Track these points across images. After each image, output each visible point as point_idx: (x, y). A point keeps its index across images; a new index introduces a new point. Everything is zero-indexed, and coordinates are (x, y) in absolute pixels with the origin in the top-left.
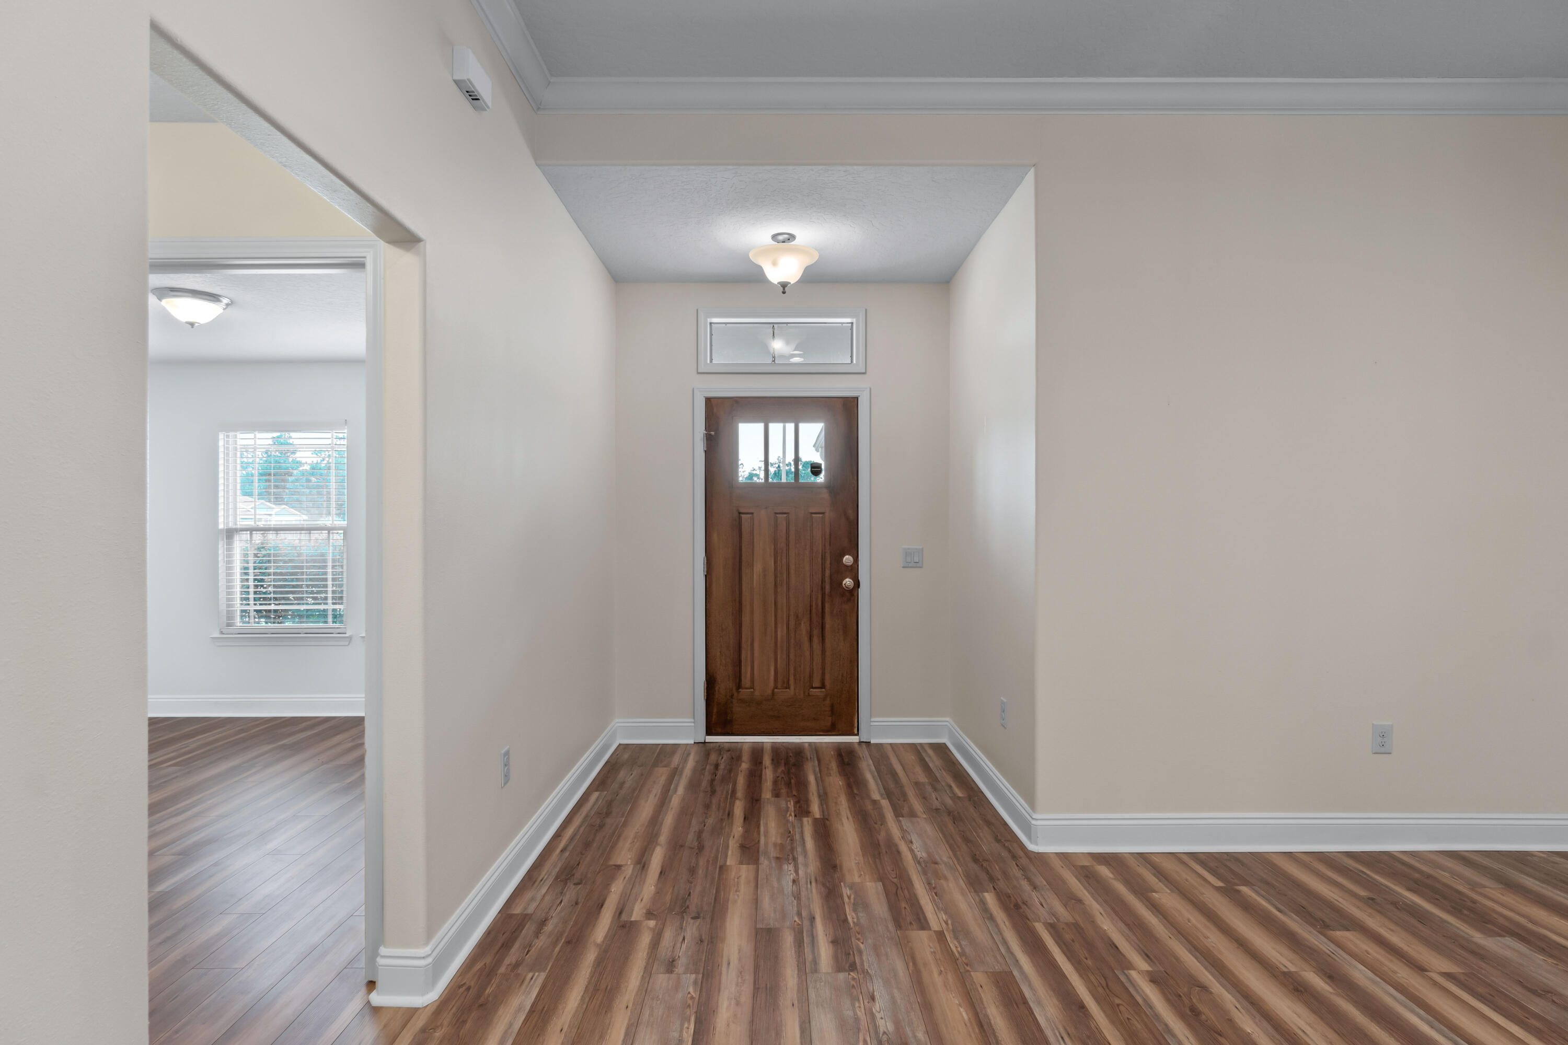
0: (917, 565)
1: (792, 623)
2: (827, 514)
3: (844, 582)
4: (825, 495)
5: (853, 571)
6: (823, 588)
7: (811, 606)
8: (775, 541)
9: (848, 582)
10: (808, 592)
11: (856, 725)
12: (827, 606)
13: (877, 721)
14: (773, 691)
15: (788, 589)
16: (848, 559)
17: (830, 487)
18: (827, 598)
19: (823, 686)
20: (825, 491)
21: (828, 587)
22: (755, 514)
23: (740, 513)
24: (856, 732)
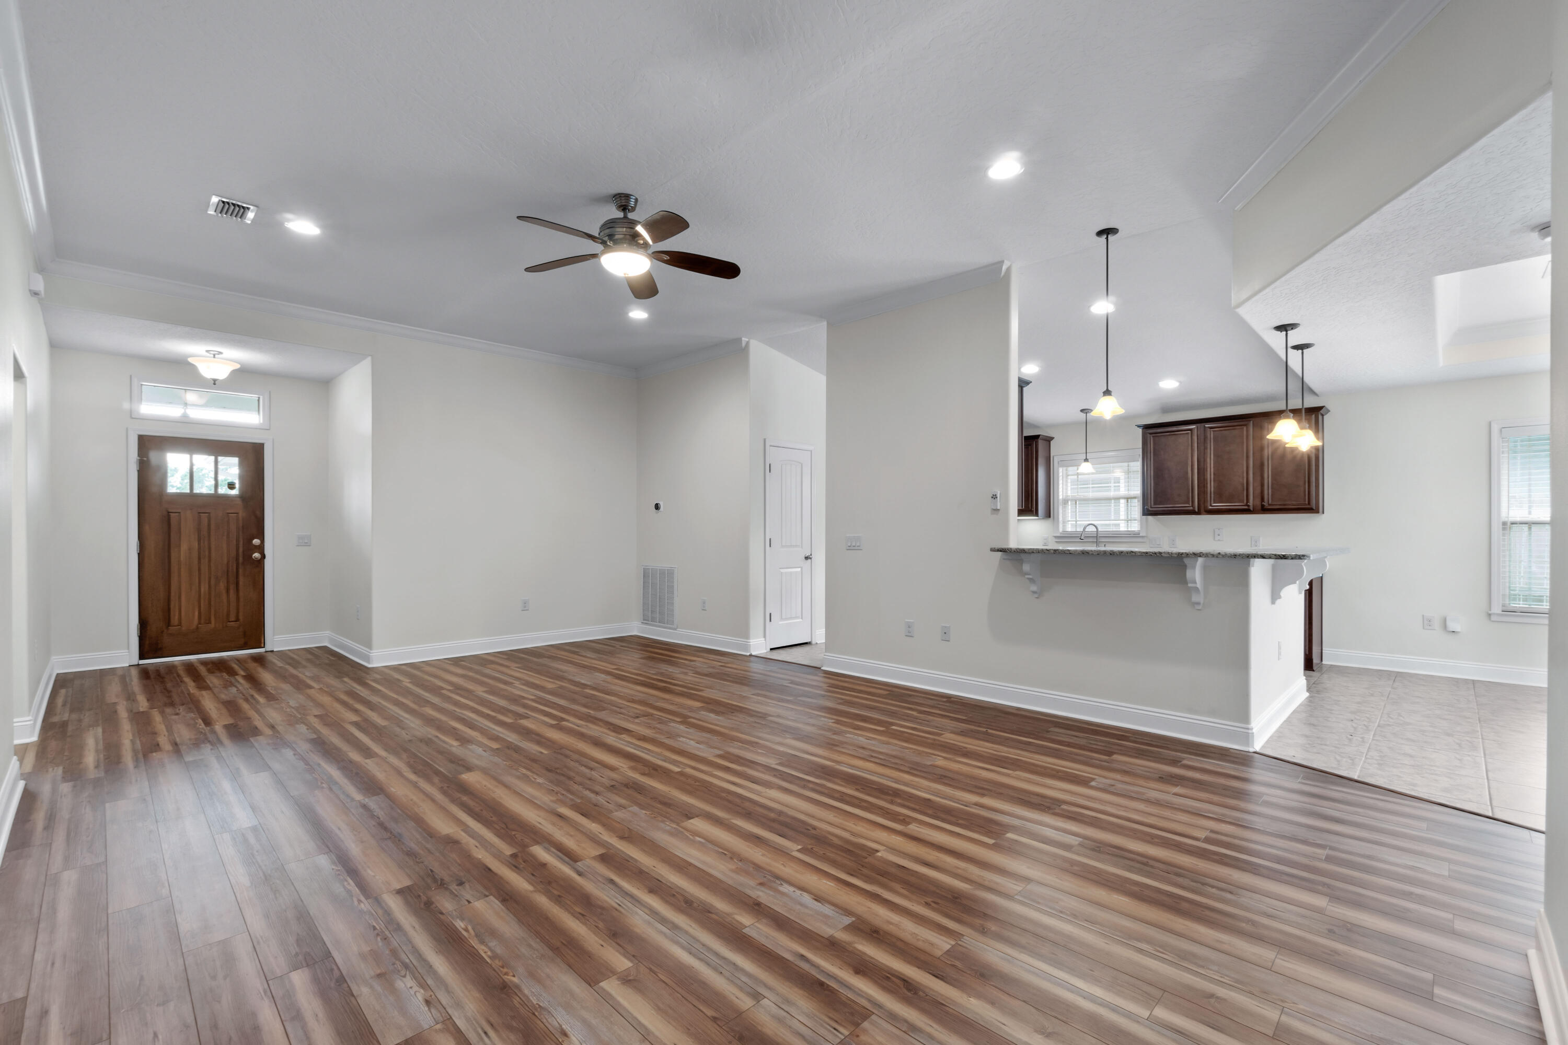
0: (307, 545)
1: (213, 582)
2: (240, 514)
3: (254, 555)
4: (239, 502)
5: (261, 549)
6: (237, 560)
7: (228, 571)
8: (199, 531)
9: (256, 555)
10: (225, 562)
11: (263, 641)
12: (241, 571)
13: (278, 638)
14: (197, 625)
15: (210, 561)
16: (256, 542)
17: (242, 497)
18: (240, 566)
19: (237, 620)
20: (238, 499)
21: (241, 559)
22: (182, 513)
23: (169, 512)
24: (263, 646)
